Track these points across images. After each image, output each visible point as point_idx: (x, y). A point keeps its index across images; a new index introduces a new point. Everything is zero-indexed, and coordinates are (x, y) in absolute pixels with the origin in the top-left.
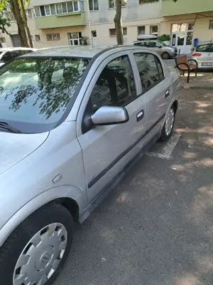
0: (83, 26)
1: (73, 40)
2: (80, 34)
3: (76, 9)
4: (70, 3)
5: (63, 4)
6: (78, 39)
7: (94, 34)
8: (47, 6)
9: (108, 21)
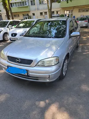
0: (29, 11)
1: (25, 17)
2: (28, 14)
3: (26, 5)
4: (23, 2)
5: (20, 2)
6: (27, 17)
7: (34, 14)
8: (13, 3)
9: (39, 9)
